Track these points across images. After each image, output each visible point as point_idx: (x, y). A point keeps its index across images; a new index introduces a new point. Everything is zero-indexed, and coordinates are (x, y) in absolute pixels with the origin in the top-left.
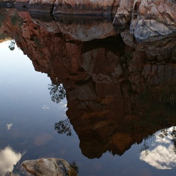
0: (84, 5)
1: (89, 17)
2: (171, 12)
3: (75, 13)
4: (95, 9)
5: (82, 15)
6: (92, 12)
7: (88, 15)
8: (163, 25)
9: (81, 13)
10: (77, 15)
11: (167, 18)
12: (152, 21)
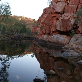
0: (56, 42)
1: (58, 47)
2: (81, 48)
3: (53, 45)
4: (61, 45)
5: (55, 46)
6: (59, 46)
7: (57, 46)
8: (76, 52)
9: (55, 45)
10: (53, 46)
11: (78, 50)
12: (72, 51)
